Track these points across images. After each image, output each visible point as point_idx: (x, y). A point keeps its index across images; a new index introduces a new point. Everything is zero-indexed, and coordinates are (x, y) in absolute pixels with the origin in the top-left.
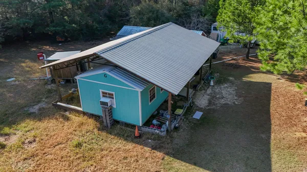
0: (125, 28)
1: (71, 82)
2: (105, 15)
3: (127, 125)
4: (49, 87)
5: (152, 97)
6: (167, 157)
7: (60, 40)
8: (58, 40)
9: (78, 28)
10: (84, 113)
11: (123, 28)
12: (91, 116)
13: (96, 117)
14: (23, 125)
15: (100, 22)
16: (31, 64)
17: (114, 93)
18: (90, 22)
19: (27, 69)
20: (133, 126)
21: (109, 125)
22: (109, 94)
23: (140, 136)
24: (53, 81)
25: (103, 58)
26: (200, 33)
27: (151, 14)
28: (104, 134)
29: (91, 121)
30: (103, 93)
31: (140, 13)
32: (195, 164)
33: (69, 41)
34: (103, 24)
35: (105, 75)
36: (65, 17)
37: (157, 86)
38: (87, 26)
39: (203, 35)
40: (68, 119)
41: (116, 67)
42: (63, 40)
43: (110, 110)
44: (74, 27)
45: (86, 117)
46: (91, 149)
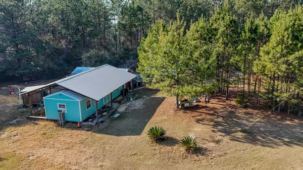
0: (78, 68)
1: (37, 106)
2: (64, 59)
3: (73, 122)
4: (22, 110)
5: (89, 106)
6: (93, 133)
7: (26, 80)
8: (24, 80)
9: (42, 70)
10: (47, 120)
11: (76, 69)
12: (52, 120)
13: (55, 121)
14: (8, 129)
15: (60, 65)
16: (5, 98)
17: (65, 104)
18: (51, 65)
19: (3, 101)
20: (77, 123)
21: (63, 123)
22: (63, 105)
23: (80, 127)
24: (25, 106)
25: (59, 86)
26: (127, 70)
27: (97, 58)
28: (60, 128)
29: (52, 123)
30: (59, 105)
31: (89, 58)
32: (107, 134)
33: (33, 80)
34: (61, 66)
35: (60, 95)
36: (32, 63)
37: (92, 99)
38: (49, 68)
39: (129, 71)
40: (37, 124)
41: (67, 90)
42: (28, 80)
43: (63, 115)
44: (38, 69)
45: (48, 122)
46: (52, 135)
